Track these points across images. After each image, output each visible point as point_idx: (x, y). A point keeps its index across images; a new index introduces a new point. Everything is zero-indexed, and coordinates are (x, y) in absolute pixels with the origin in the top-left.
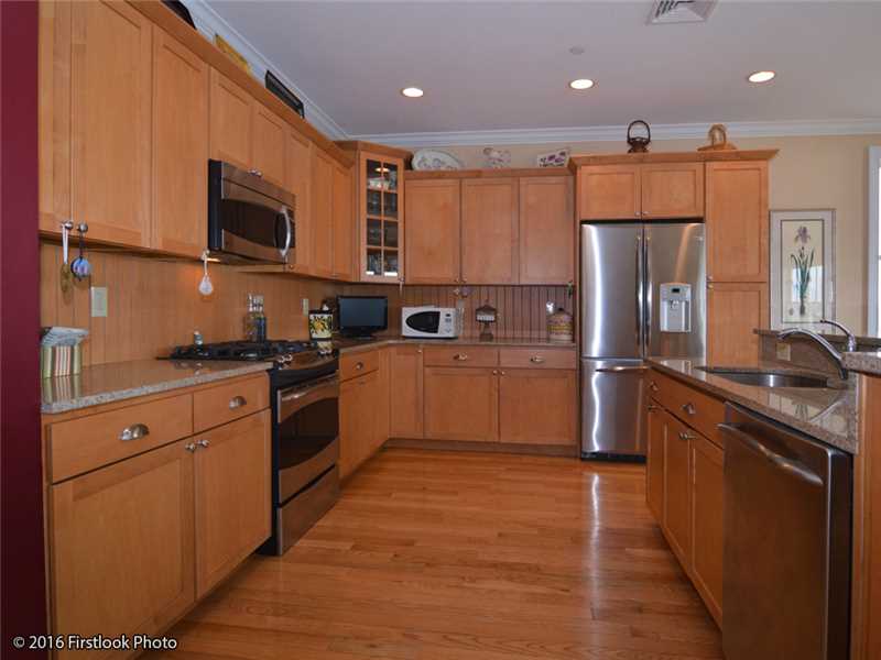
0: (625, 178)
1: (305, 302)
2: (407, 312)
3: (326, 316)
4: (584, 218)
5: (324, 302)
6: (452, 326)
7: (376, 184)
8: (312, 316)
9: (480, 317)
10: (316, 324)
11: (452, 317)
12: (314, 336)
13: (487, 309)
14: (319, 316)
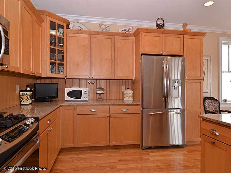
0: (157, 38)
1: (18, 87)
2: (67, 90)
3: (29, 93)
4: (142, 53)
5: (28, 86)
6: (87, 96)
7: (53, 32)
8: (21, 93)
9: (97, 92)
10: (23, 97)
11: (87, 92)
12: (22, 103)
13: (100, 89)
14: (25, 93)
